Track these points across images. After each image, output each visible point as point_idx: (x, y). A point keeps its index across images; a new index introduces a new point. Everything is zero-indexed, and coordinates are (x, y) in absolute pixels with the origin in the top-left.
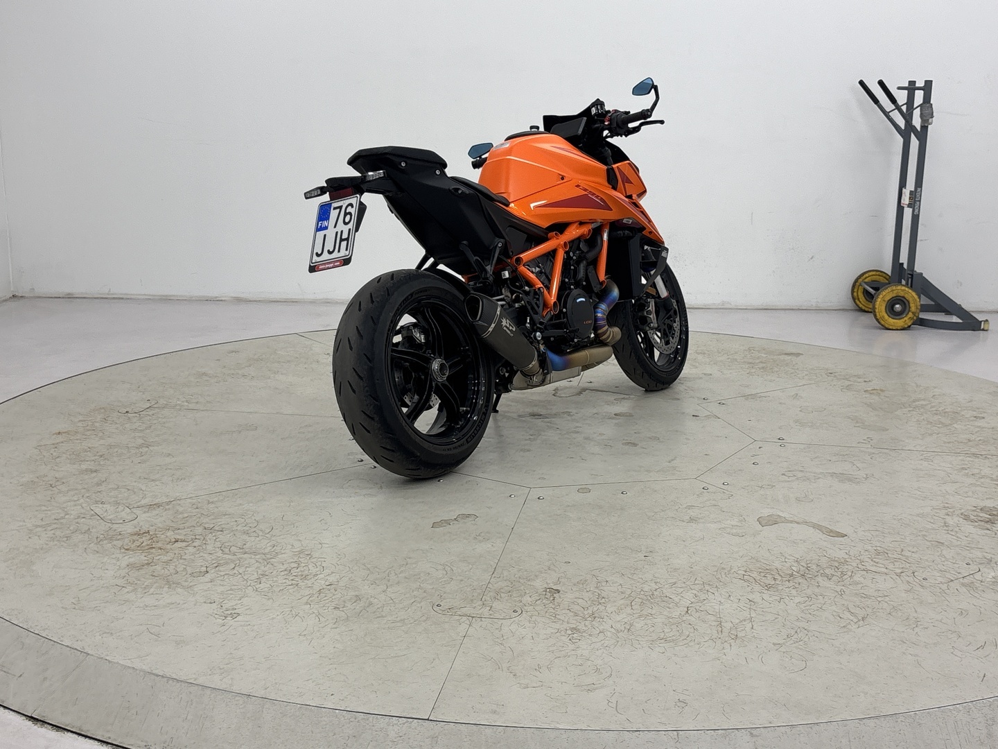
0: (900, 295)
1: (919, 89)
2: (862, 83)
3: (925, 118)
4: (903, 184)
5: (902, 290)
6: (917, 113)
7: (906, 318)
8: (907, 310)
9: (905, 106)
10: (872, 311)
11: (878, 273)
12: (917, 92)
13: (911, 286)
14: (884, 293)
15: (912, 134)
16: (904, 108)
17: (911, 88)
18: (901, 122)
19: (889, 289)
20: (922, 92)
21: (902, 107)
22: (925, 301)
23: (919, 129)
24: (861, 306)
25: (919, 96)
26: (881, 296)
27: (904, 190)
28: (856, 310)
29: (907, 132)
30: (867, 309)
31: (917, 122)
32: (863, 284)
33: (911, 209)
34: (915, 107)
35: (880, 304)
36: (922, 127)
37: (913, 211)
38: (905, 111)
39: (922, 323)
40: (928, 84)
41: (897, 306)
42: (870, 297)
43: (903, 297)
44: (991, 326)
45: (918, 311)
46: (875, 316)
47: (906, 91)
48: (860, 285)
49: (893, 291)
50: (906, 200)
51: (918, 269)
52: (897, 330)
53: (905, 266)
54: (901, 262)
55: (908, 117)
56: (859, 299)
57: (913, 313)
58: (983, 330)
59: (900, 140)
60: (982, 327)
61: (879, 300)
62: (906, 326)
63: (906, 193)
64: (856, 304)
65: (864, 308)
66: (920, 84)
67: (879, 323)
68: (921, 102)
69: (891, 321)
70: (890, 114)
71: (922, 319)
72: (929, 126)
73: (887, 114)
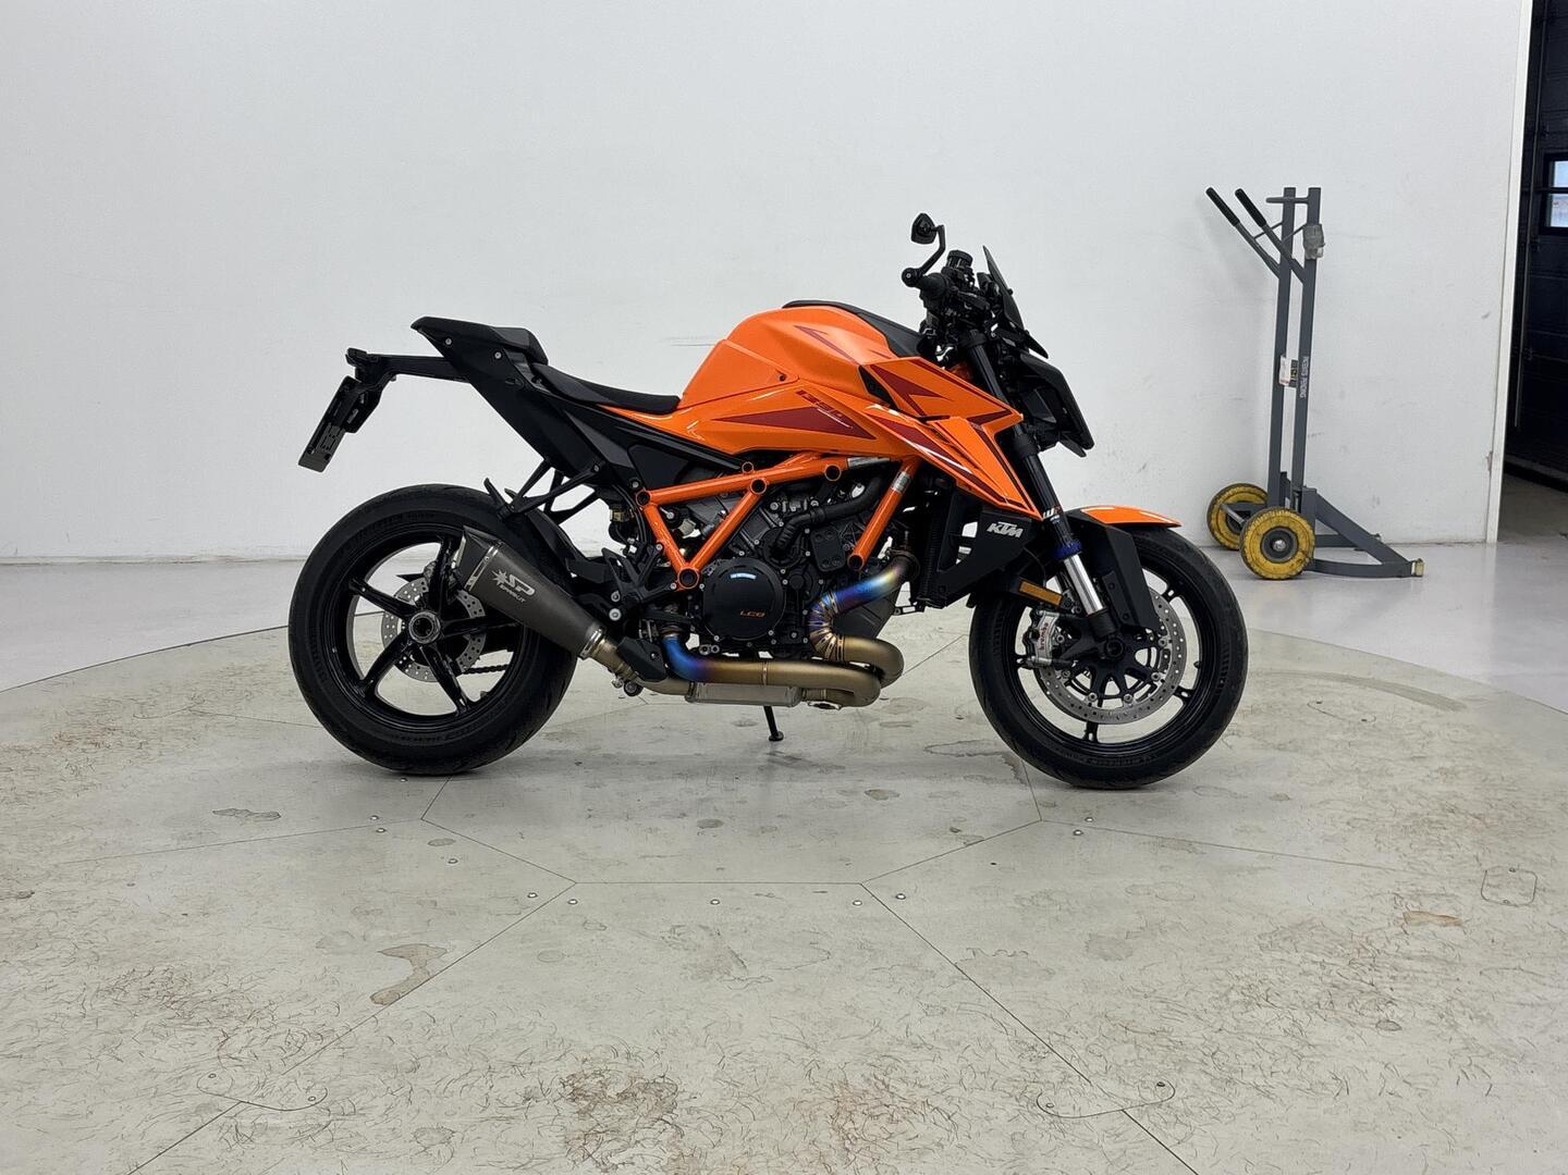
0: (1282, 524)
1: (1301, 201)
2: (1211, 193)
3: (1310, 247)
4: (1280, 350)
5: (1284, 517)
6: (1298, 239)
7: (1292, 562)
8: (1294, 550)
9: (1280, 227)
10: (1239, 549)
11: (1247, 489)
12: (1297, 205)
13: (1300, 511)
14: (1257, 523)
15: (1293, 273)
16: (1278, 232)
17: (1289, 200)
18: (1276, 255)
19: (1265, 516)
20: (1305, 206)
21: (1275, 231)
22: (1321, 529)
23: (1303, 265)
24: (1222, 540)
25: (1301, 214)
26: (1253, 527)
27: (1282, 359)
28: (1217, 547)
29: (1284, 268)
30: (1232, 546)
31: (1299, 254)
32: (1225, 507)
33: (1295, 390)
34: (1295, 229)
35: (1252, 540)
36: (1306, 260)
37: (1298, 392)
38: (1279, 236)
39: (1319, 567)
40: (1314, 197)
41: (1279, 542)
42: (1237, 528)
43: (1288, 528)
44: (1427, 569)
45: (1311, 549)
46: (1245, 558)
47: (1282, 205)
48: (1220, 508)
49: (1270, 518)
50: (1286, 375)
51: (1309, 482)
52: (1280, 579)
53: (1289, 477)
54: (1282, 470)
55: (1285, 246)
56: (1219, 530)
57: (1303, 552)
58: (1415, 575)
59: (1275, 280)
60: (1413, 571)
61: (1250, 533)
62: (1294, 573)
63: (1286, 363)
64: (1216, 538)
65: (1227, 544)
66: (1302, 193)
67: (1252, 569)
68: (1305, 222)
69: (1270, 567)
70: (1257, 240)
71: (1317, 560)
72: (1319, 260)
73: (1251, 240)
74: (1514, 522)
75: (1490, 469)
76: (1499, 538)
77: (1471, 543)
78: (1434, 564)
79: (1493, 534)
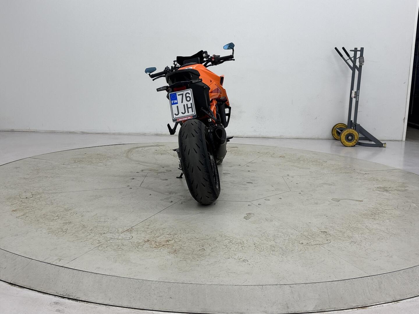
1: (359, 51)
2: (336, 48)
3: (361, 63)
4: (352, 89)
5: (351, 131)
6: (358, 60)
7: (353, 142)
8: (353, 140)
10: (340, 140)
11: (342, 125)
12: (358, 52)
13: (355, 129)
15: (356, 69)
16: (353, 59)
17: (356, 50)
18: (352, 64)
19: (346, 131)
20: (360, 52)
22: (361, 136)
23: (358, 67)
24: (335, 137)
25: (359, 53)
26: (343, 133)
27: (352, 91)
28: (334, 139)
29: (354, 68)
30: (338, 139)
31: (358, 64)
33: (355, 99)
34: (357, 58)
35: (343, 136)
36: (360, 66)
37: (356, 99)
38: (353, 60)
39: (360, 144)
40: (362, 49)
41: (350, 137)
42: (339, 134)
43: (352, 134)
44: (387, 145)
45: (358, 139)
46: (341, 141)
47: (353, 52)
48: (335, 129)
49: (348, 131)
50: (353, 95)
51: (358, 122)
52: (350, 147)
53: (353, 122)
54: (351, 120)
55: (354, 62)
56: (335, 135)
57: (356, 140)
58: (384, 147)
59: (351, 71)
60: (383, 146)
61: (342, 135)
62: (353, 145)
63: (353, 92)
65: (336, 138)
66: (359, 49)
67: (343, 144)
68: (359, 56)
69: (347, 143)
70: (347, 61)
71: (359, 142)
72: (363, 66)
73: (346, 61)
74: (409, 137)
75: (404, 122)
76: (406, 140)
77: (398, 141)
78: (388, 144)
79: (404, 139)
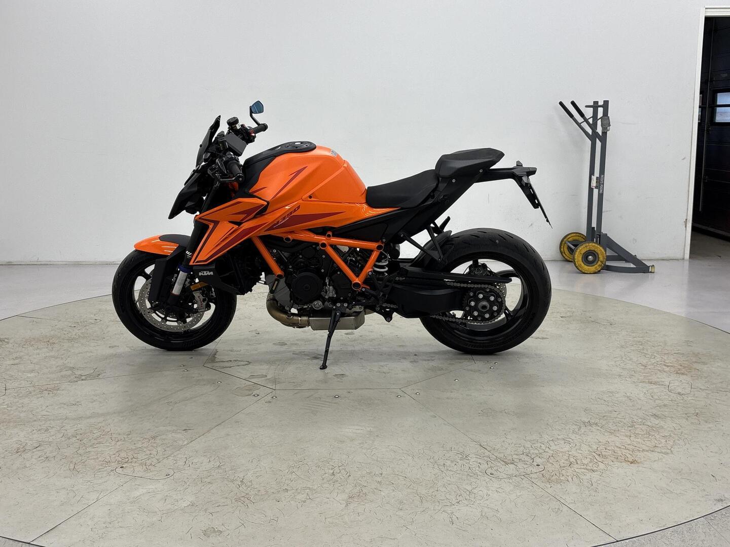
0: (592, 249)
1: (600, 106)
2: (561, 104)
3: (605, 127)
4: (592, 173)
5: (593, 246)
6: (599, 122)
7: (596, 265)
8: (596, 262)
9: (592, 119)
10: (573, 261)
11: (577, 235)
12: (599, 108)
13: (600, 243)
14: (581, 248)
15: (597, 139)
16: (591, 121)
17: (595, 106)
18: (590, 131)
19: (584, 245)
20: (602, 109)
21: (589, 120)
22: (609, 253)
23: (601, 135)
24: (566, 257)
25: (600, 110)
26: (579, 250)
27: (592, 176)
28: (563, 261)
29: (593, 137)
30: (570, 260)
31: (599, 130)
32: (567, 242)
33: (597, 190)
34: (598, 118)
35: (578, 256)
36: (603, 133)
37: (599, 191)
39: (608, 268)
40: (606, 103)
41: (590, 257)
42: (571, 251)
43: (594, 251)
44: (656, 269)
45: (605, 260)
46: (575, 264)
47: (592, 109)
48: (565, 243)
49: (587, 246)
50: (594, 184)
51: (604, 231)
52: (591, 273)
53: (595, 229)
54: (593, 226)
55: (593, 126)
56: (565, 253)
57: (601, 262)
58: (651, 272)
59: (589, 142)
60: (650, 270)
61: (577, 253)
62: (597, 271)
63: (594, 178)
64: (563, 257)
65: (568, 259)
66: (601, 103)
67: (578, 269)
68: (602, 116)
69: (586, 268)
70: (581, 124)
71: (608, 266)
72: (608, 132)
73: (579, 125)
74: (696, 251)
75: (686, 227)
76: (690, 257)
77: (677, 260)
78: (658, 268)
79: (687, 256)
